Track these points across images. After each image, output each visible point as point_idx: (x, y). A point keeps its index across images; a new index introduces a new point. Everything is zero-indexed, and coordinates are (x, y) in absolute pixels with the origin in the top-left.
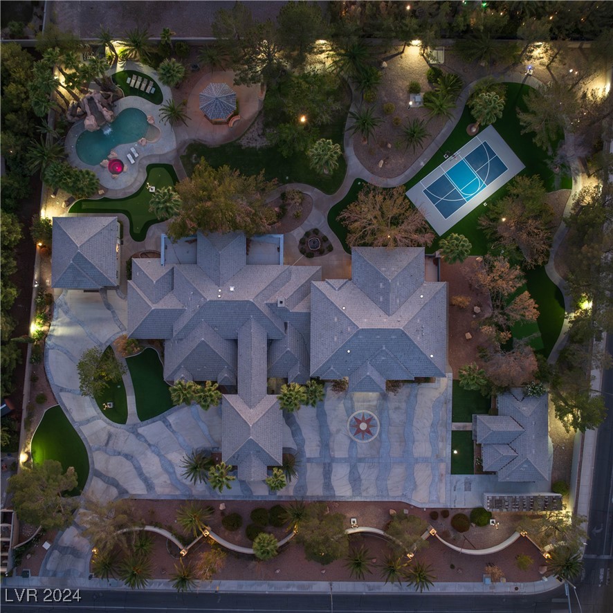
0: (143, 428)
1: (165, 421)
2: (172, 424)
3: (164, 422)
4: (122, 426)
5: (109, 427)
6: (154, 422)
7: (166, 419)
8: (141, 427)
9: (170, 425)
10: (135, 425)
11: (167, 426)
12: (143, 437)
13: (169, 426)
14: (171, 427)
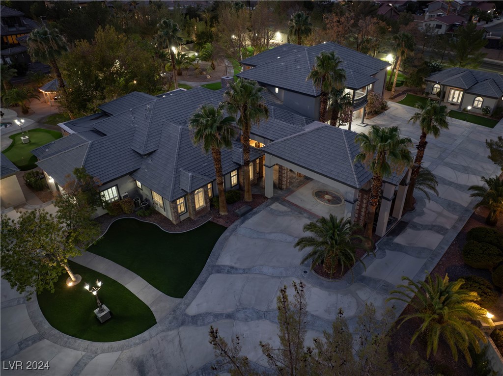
0: (194, 303)
1: (219, 270)
2: (233, 265)
3: (218, 272)
4: (153, 330)
5: (127, 354)
6: (204, 283)
7: (219, 266)
8: (188, 305)
9: (232, 268)
10: (174, 311)
11: (229, 272)
12: (207, 314)
13: (231, 270)
14: (236, 269)
